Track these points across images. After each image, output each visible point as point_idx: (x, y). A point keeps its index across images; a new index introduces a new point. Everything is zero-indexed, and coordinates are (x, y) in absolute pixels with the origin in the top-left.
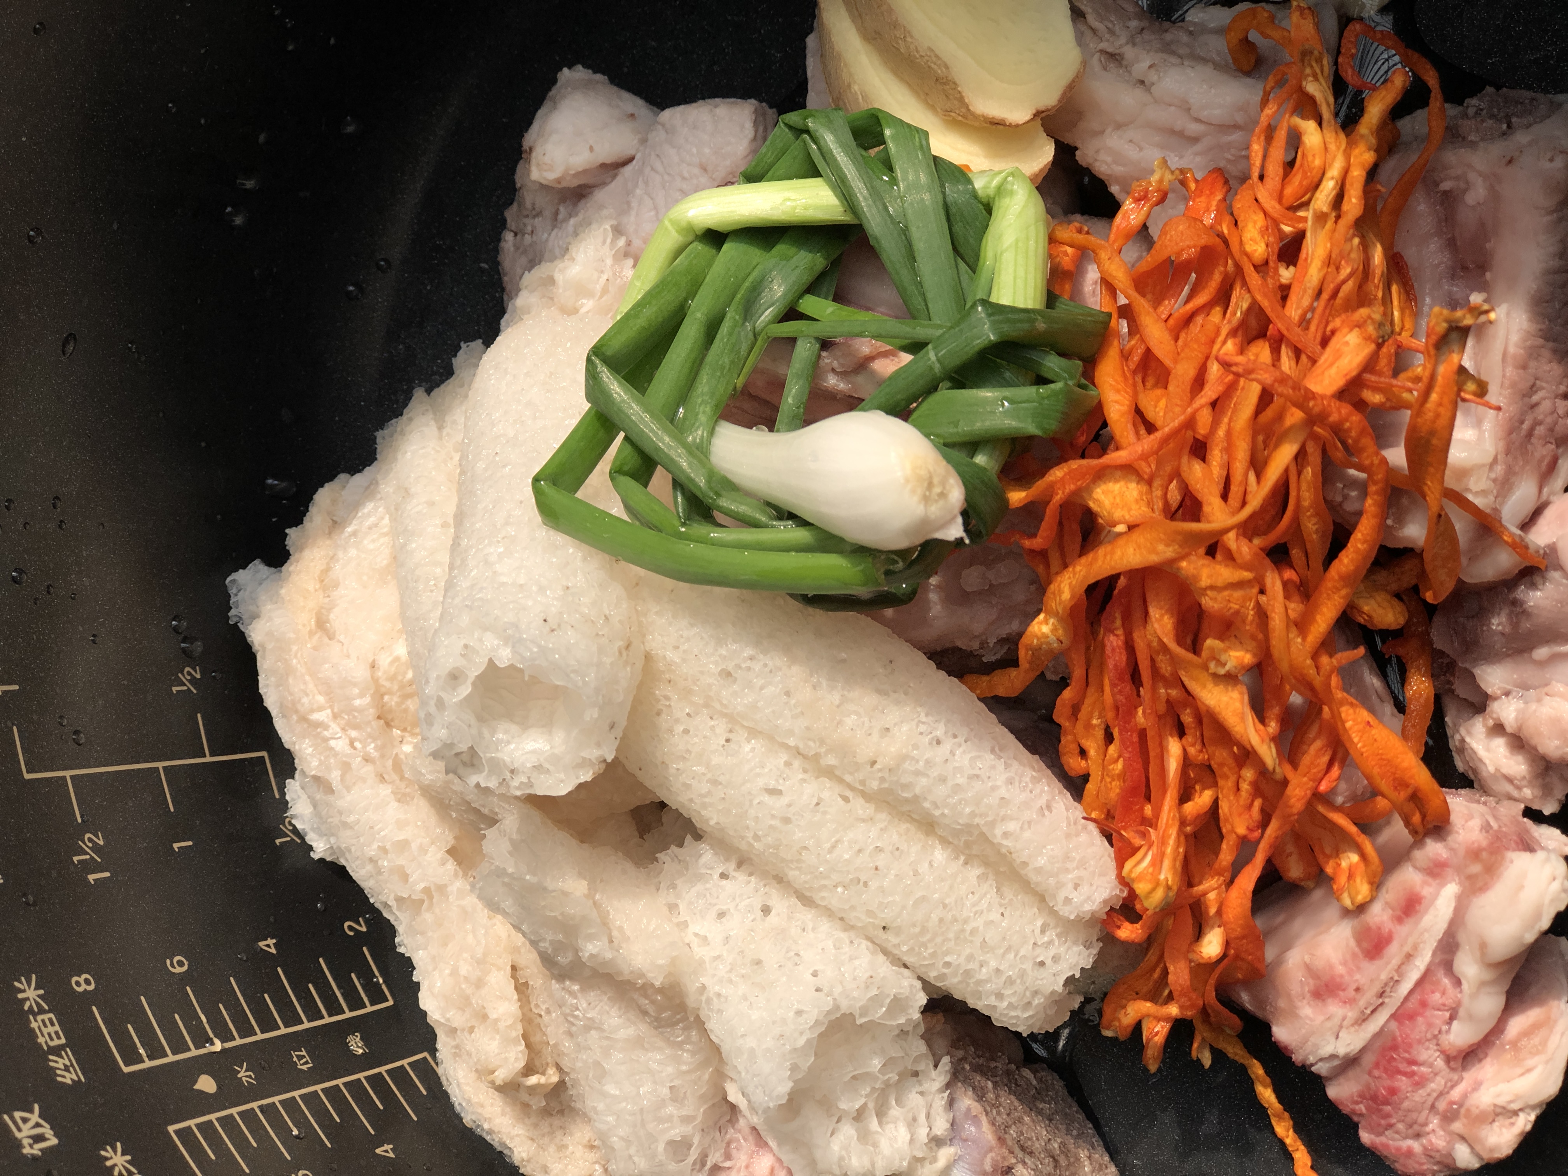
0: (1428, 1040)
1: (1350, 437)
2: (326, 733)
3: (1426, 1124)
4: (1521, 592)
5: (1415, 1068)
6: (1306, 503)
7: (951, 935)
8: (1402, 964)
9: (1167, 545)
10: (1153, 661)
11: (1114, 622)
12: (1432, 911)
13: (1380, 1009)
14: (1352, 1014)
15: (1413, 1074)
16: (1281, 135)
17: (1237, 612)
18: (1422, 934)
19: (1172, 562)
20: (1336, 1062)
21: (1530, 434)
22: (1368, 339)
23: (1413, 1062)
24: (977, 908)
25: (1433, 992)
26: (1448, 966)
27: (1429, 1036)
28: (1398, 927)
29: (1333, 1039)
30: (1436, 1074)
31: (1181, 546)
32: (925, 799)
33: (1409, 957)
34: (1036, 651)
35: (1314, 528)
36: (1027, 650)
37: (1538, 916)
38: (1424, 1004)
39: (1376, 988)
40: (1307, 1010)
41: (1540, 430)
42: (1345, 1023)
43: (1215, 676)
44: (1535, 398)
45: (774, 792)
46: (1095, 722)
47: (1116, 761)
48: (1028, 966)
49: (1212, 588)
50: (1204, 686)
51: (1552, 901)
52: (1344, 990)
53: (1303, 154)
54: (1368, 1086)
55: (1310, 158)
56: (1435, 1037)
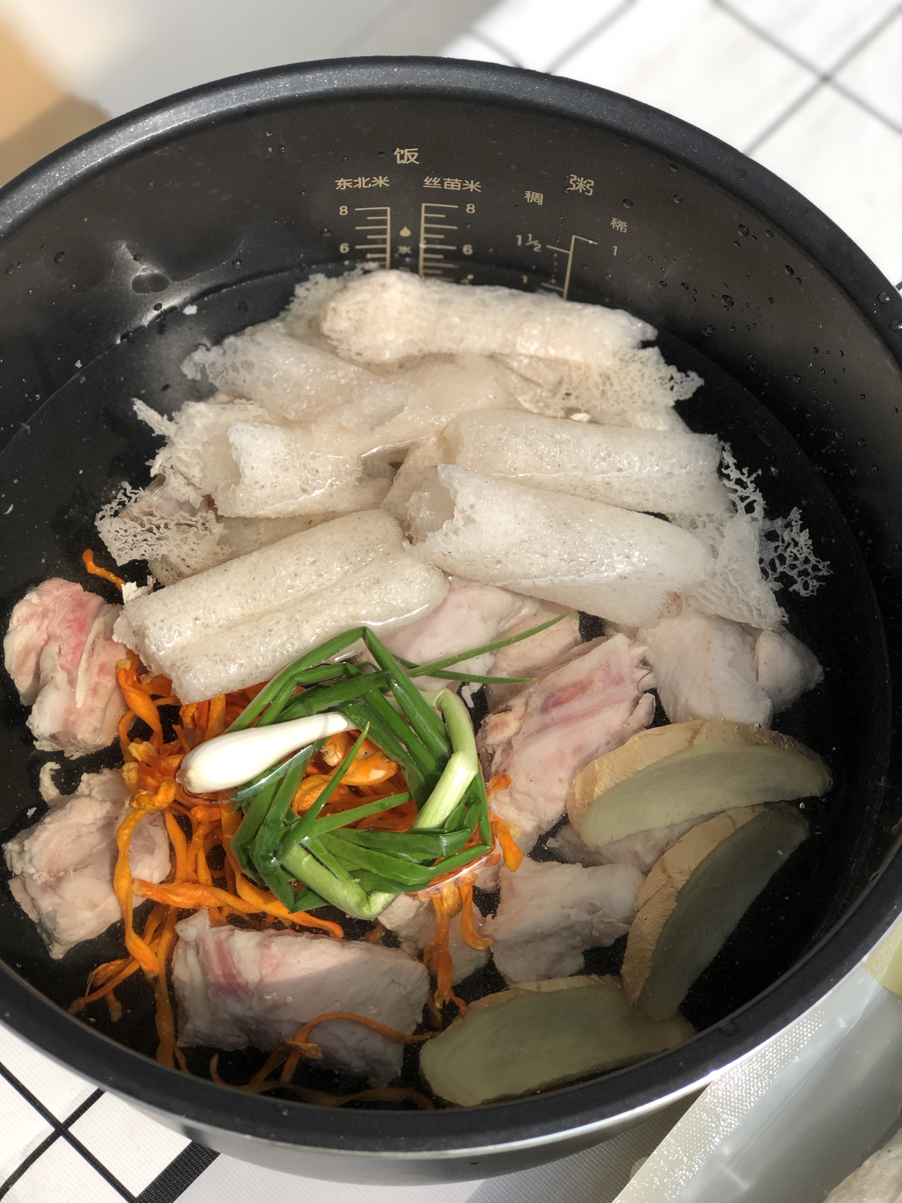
3: (55, 603)
5: (68, 625)
8: (89, 666)
12: (85, 693)
15: (68, 622)
18: (86, 682)
23: (70, 627)
25: (72, 659)
26: (69, 673)
27: (67, 641)
28: (97, 680)
30: (58, 627)
33: (88, 670)
38: (74, 653)
54: (86, 608)
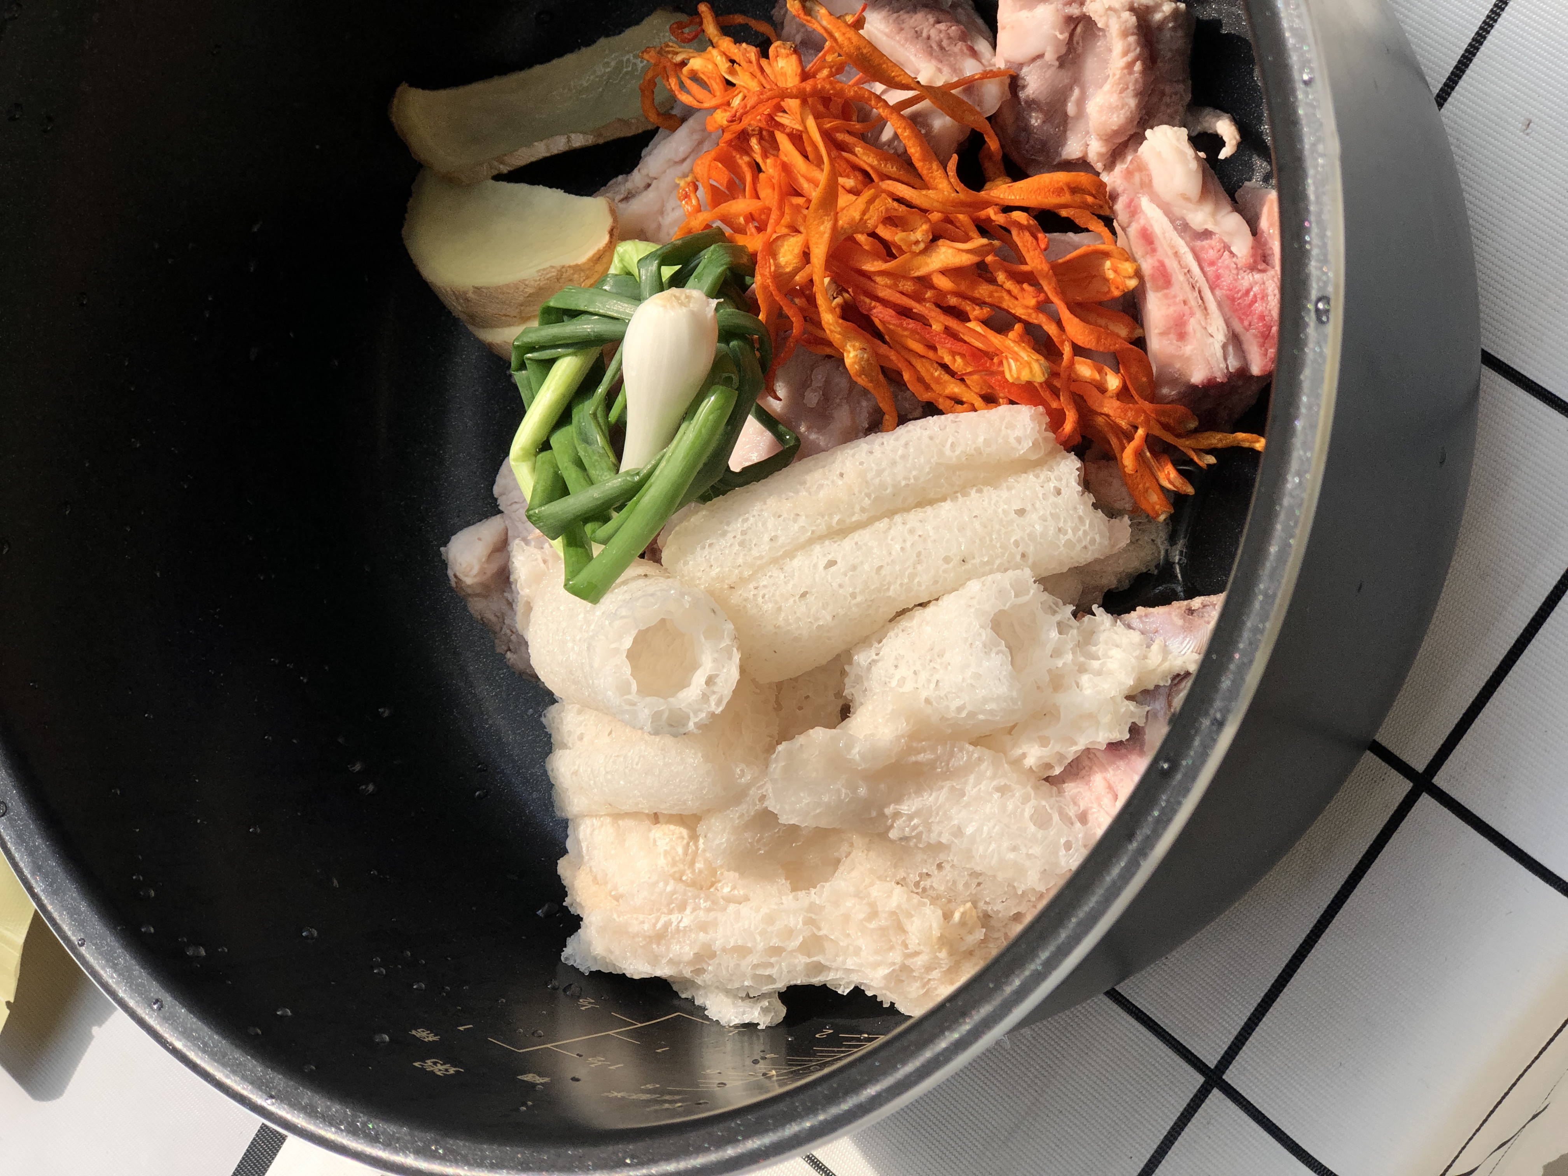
0: (1238, 274)
1: (829, 91)
2: (673, 925)
4: (1022, 95)
5: (1252, 293)
6: (875, 163)
7: (997, 527)
8: (1179, 262)
9: (823, 223)
10: (902, 293)
11: (865, 303)
12: (1153, 222)
13: (1203, 294)
14: (1199, 314)
16: (688, 82)
17: (887, 210)
18: (1165, 238)
19: (834, 228)
20: (1230, 349)
21: (942, 48)
22: (787, 56)
23: (1247, 292)
24: (993, 502)
25: (1208, 255)
26: (1195, 234)
27: (1234, 272)
28: (1158, 253)
29: (1211, 339)
30: (1264, 283)
31: (828, 215)
32: (899, 482)
33: (1176, 254)
34: (862, 372)
35: (895, 169)
36: (860, 376)
37: (1182, 153)
38: (1212, 263)
39: (1188, 288)
40: (1188, 349)
41: (945, 43)
42: (1203, 324)
43: (925, 251)
44: (925, 34)
45: (832, 563)
46: (936, 374)
47: (955, 360)
48: (1052, 499)
49: (864, 213)
50: (927, 264)
51: (1178, 140)
52: (1184, 315)
53: (703, 73)
54: (1255, 336)
55: (706, 70)
56: (1237, 268)
